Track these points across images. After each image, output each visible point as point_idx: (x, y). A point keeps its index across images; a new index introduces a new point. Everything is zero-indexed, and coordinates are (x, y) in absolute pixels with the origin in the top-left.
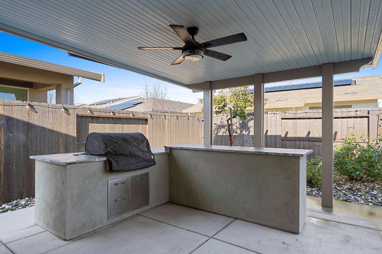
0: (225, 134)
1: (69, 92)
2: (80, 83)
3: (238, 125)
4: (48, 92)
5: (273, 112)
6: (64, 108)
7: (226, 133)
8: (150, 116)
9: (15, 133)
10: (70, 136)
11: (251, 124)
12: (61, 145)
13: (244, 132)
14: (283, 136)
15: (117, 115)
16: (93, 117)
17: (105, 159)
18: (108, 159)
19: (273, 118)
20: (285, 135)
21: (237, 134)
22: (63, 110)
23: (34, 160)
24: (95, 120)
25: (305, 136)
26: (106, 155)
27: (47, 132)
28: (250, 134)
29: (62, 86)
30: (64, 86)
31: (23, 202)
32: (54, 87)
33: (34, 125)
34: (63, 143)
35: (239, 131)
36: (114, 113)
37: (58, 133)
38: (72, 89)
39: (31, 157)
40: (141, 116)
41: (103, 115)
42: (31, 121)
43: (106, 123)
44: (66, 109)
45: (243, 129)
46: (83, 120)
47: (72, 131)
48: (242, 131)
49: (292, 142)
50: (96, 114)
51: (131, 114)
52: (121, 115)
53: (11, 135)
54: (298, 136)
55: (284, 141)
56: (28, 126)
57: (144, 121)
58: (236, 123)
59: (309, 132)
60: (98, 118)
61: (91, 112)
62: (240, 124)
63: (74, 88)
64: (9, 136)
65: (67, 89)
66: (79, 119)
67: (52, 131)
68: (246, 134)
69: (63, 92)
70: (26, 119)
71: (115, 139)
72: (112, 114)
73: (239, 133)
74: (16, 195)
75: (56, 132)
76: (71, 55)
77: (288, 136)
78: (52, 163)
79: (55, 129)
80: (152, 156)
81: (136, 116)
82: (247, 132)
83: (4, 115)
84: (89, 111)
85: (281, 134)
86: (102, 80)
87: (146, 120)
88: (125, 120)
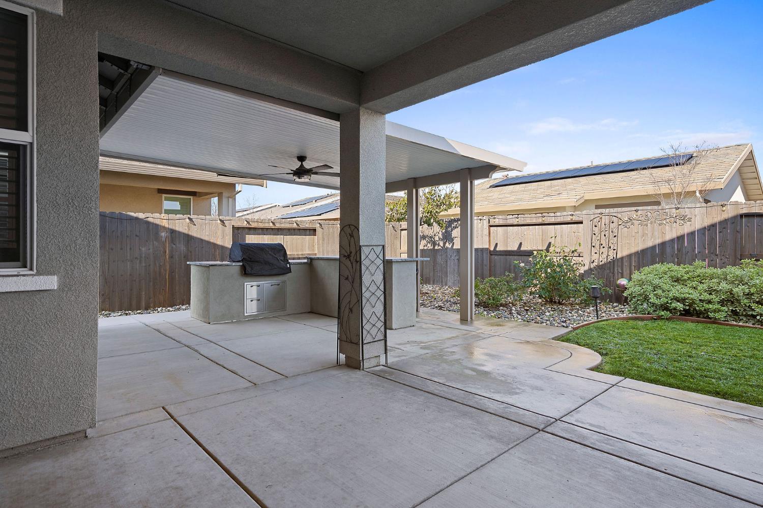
0: (426, 248)
1: (230, 200)
2: (240, 191)
3: (440, 235)
4: (212, 199)
5: (480, 218)
6: (220, 220)
7: (428, 246)
8: (319, 225)
9: (177, 245)
10: (227, 248)
11: (456, 233)
12: (218, 256)
13: (447, 245)
14: (492, 249)
15: (278, 226)
16: (250, 229)
17: (241, 264)
18: (243, 264)
19: (480, 225)
20: (494, 248)
21: (440, 247)
22: (219, 221)
23: (190, 265)
24: (252, 231)
25: (516, 249)
26: (242, 261)
27: (204, 243)
28: (454, 248)
29: (224, 194)
30: (225, 194)
31: (184, 307)
32: (217, 195)
33: (193, 237)
34: (219, 255)
35: (441, 244)
36: (273, 223)
37: (215, 245)
38: (234, 197)
39: (188, 263)
40: (307, 226)
41: (261, 225)
42: (190, 233)
43: (265, 235)
44: (222, 221)
45: (446, 241)
46: (239, 231)
47: (228, 243)
48: (445, 244)
49: (502, 257)
50: (254, 225)
51: (295, 224)
52: (283, 226)
53: (174, 246)
54: (509, 249)
55: (493, 256)
56: (188, 238)
57: (312, 232)
58: (438, 233)
59: (521, 244)
60: (255, 229)
61: (248, 222)
62: (443, 234)
63: (236, 196)
64: (173, 247)
65: (229, 197)
66: (236, 231)
67: (208, 243)
68: (450, 247)
69: (225, 201)
70: (186, 232)
71: (252, 248)
72: (271, 224)
73: (442, 246)
74: (178, 301)
75: (213, 243)
76: (219, 175)
77: (497, 249)
78: (201, 266)
79: (212, 241)
80: (288, 265)
81: (301, 226)
82: (451, 244)
83: (168, 228)
84: (246, 222)
85: (488, 247)
86: (265, 185)
87: (315, 230)
88: (287, 231)
